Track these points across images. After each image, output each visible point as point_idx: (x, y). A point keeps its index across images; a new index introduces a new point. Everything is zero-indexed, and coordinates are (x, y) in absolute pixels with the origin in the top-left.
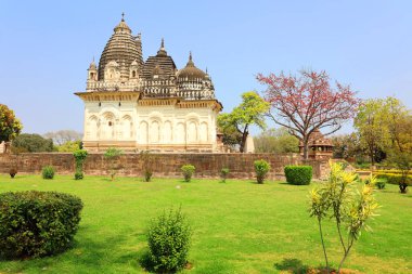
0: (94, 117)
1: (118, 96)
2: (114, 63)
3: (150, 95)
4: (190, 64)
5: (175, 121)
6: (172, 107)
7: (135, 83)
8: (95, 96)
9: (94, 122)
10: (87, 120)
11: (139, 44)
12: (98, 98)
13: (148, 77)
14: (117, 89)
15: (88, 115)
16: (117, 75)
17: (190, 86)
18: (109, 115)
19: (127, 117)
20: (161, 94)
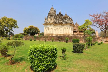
0: (46, 29)
1: (50, 24)
2: (49, 17)
3: (56, 23)
4: (66, 15)
5: (61, 29)
6: (60, 25)
7: (53, 21)
8: (46, 24)
9: (46, 30)
10: (45, 29)
11: (55, 12)
12: (46, 25)
13: (56, 19)
14: (50, 22)
15: (45, 28)
16: (50, 19)
17: (65, 20)
18: (48, 28)
19: (52, 28)
20: (58, 23)
